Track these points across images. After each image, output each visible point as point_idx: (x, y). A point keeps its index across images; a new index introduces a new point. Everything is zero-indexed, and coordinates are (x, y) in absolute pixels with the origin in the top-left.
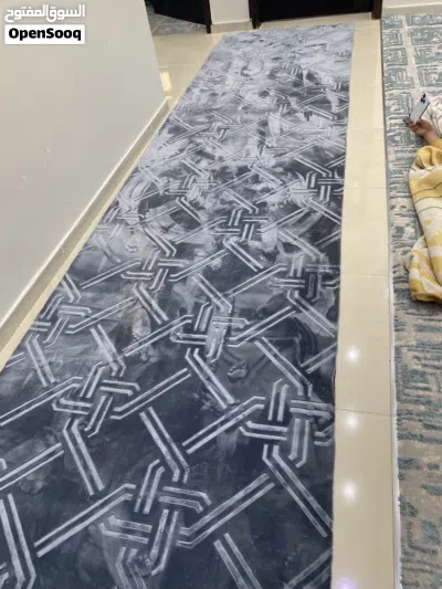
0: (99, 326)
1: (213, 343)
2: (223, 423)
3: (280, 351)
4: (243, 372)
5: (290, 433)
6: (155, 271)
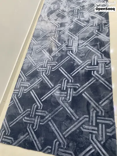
0: (44, 49)
2: (80, 68)
4: (84, 55)
5: (99, 67)
6: (55, 32)
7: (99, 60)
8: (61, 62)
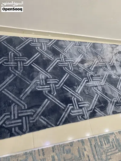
0: (83, 56)
1: (91, 83)
2: (73, 92)
3: (97, 101)
4: (87, 93)
5: (77, 109)
7: (85, 108)
8: (74, 74)
